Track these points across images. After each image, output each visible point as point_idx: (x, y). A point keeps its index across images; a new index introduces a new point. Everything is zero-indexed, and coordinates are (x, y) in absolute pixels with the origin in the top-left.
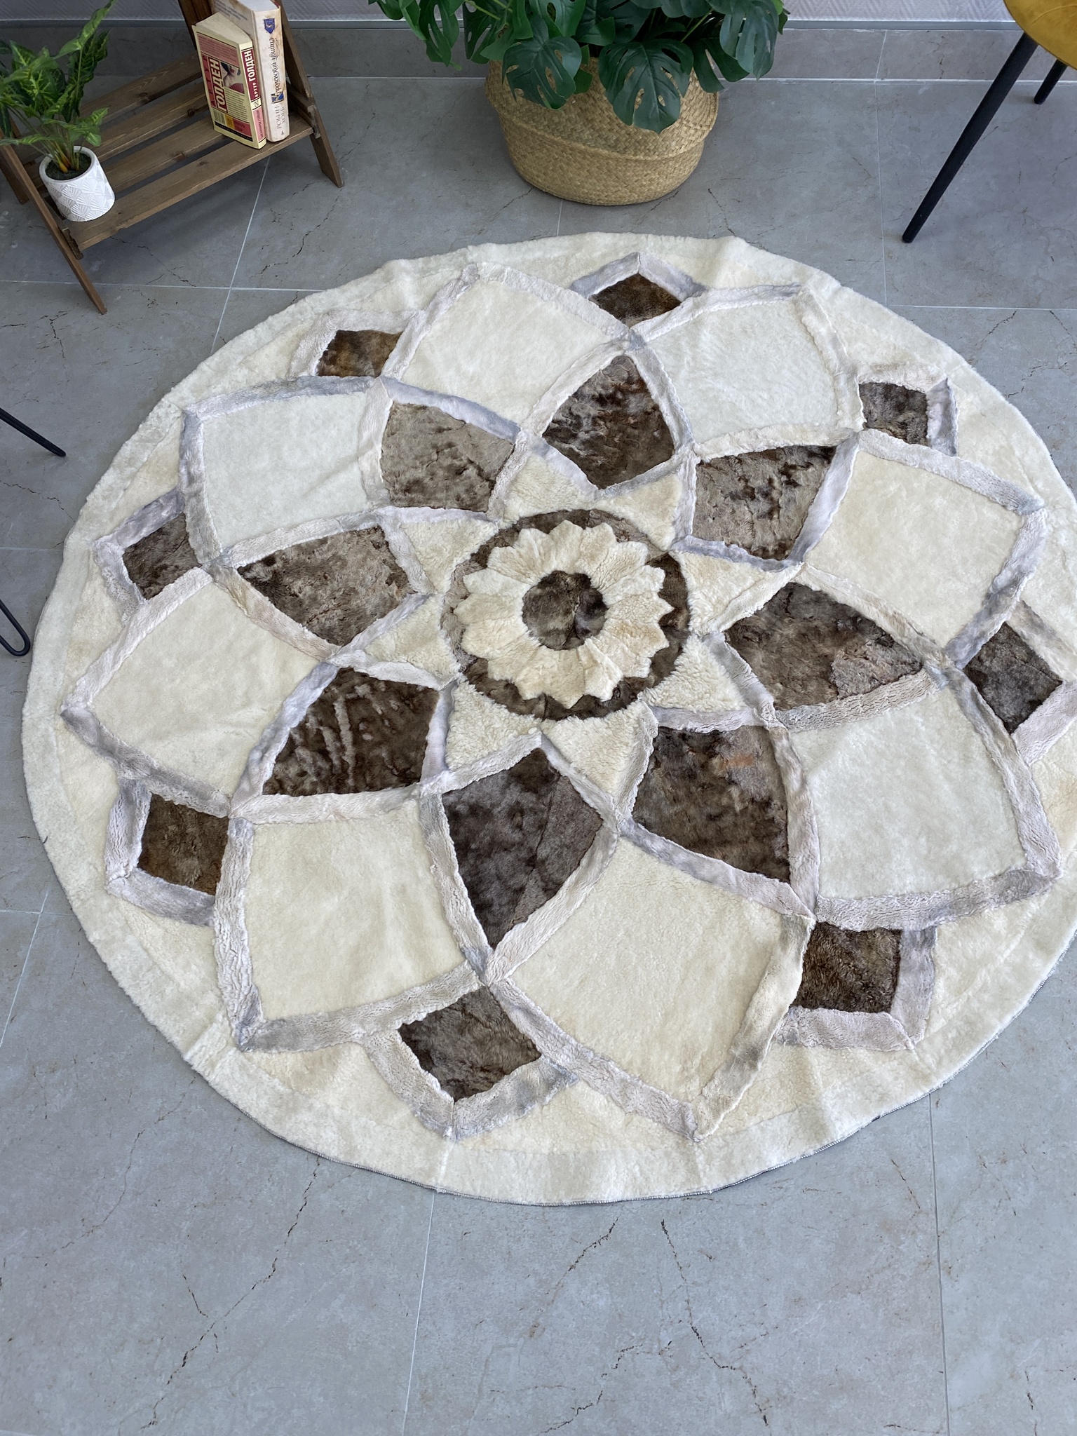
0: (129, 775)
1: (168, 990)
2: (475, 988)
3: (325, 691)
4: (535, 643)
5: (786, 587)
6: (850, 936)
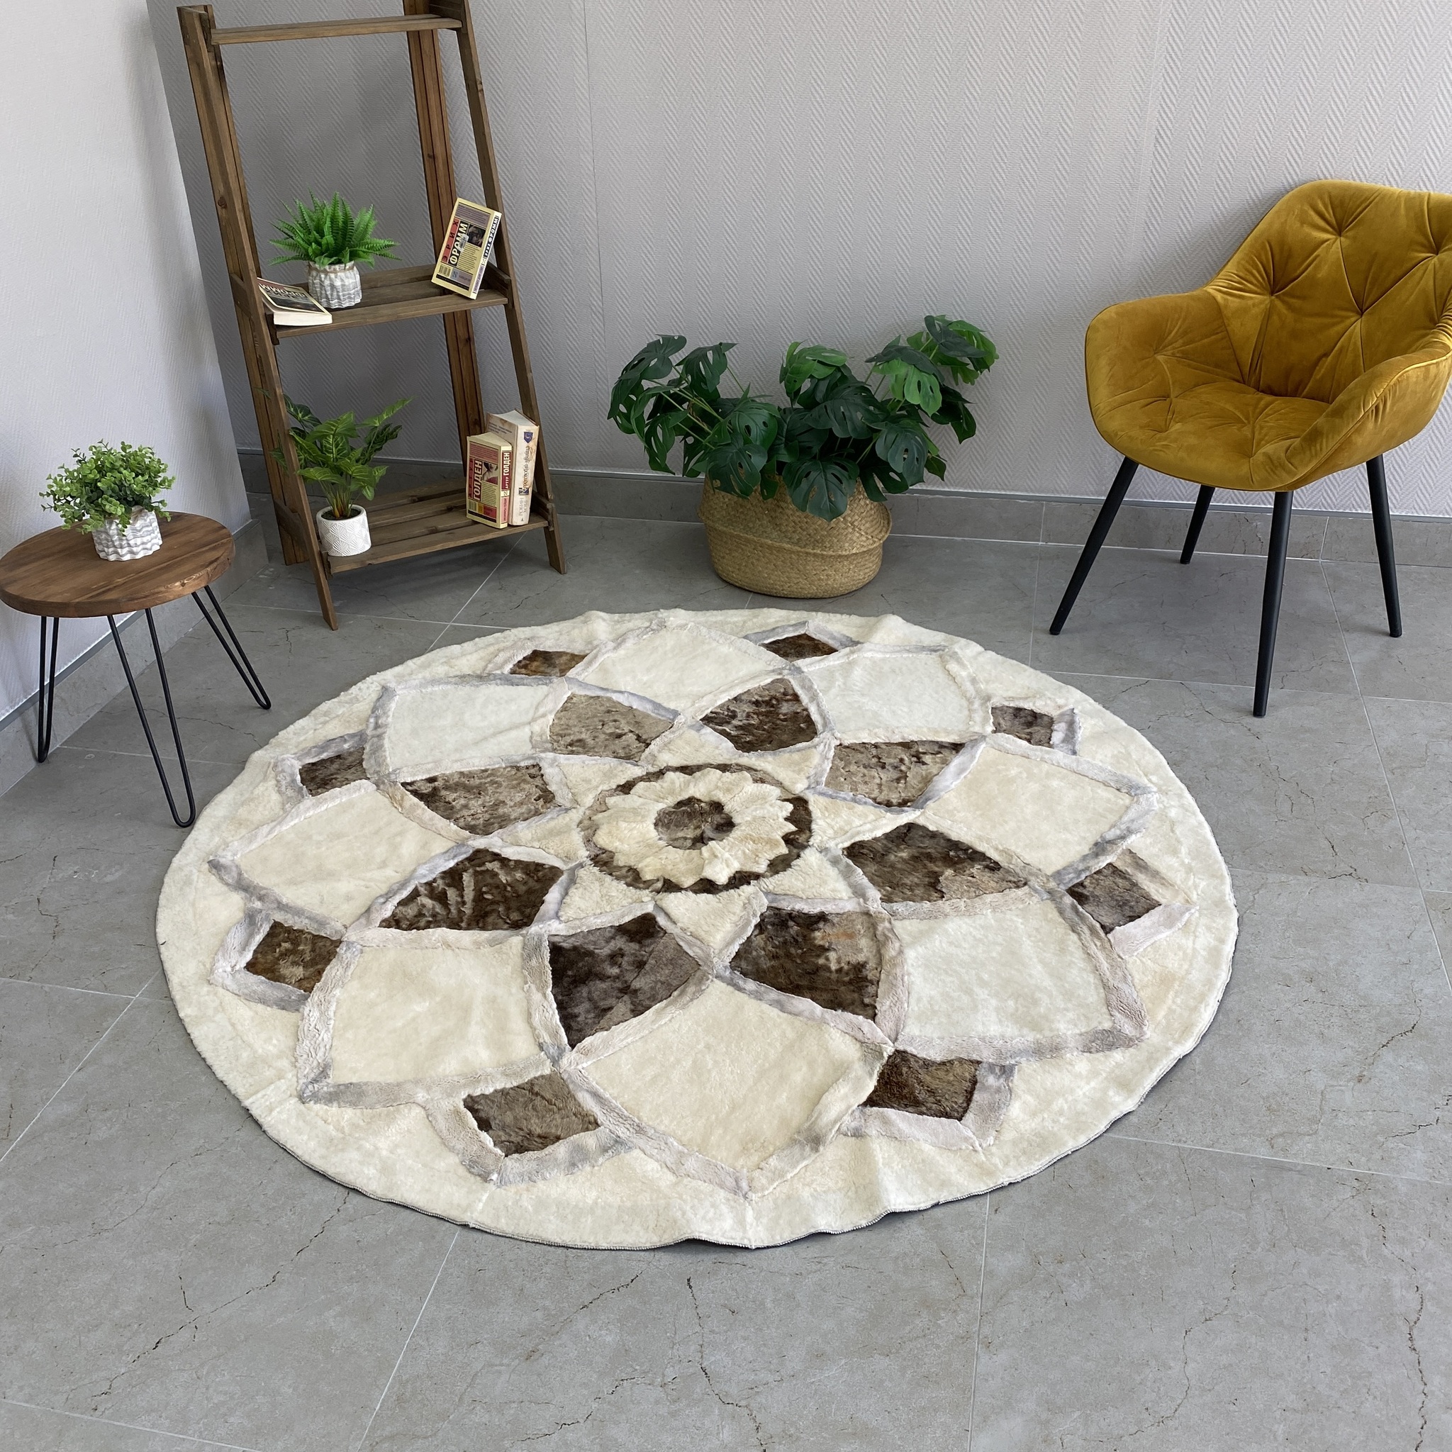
0: (258, 905)
1: (245, 1055)
2: (547, 1072)
3: (457, 864)
4: (662, 843)
5: (905, 826)
6: (927, 1064)
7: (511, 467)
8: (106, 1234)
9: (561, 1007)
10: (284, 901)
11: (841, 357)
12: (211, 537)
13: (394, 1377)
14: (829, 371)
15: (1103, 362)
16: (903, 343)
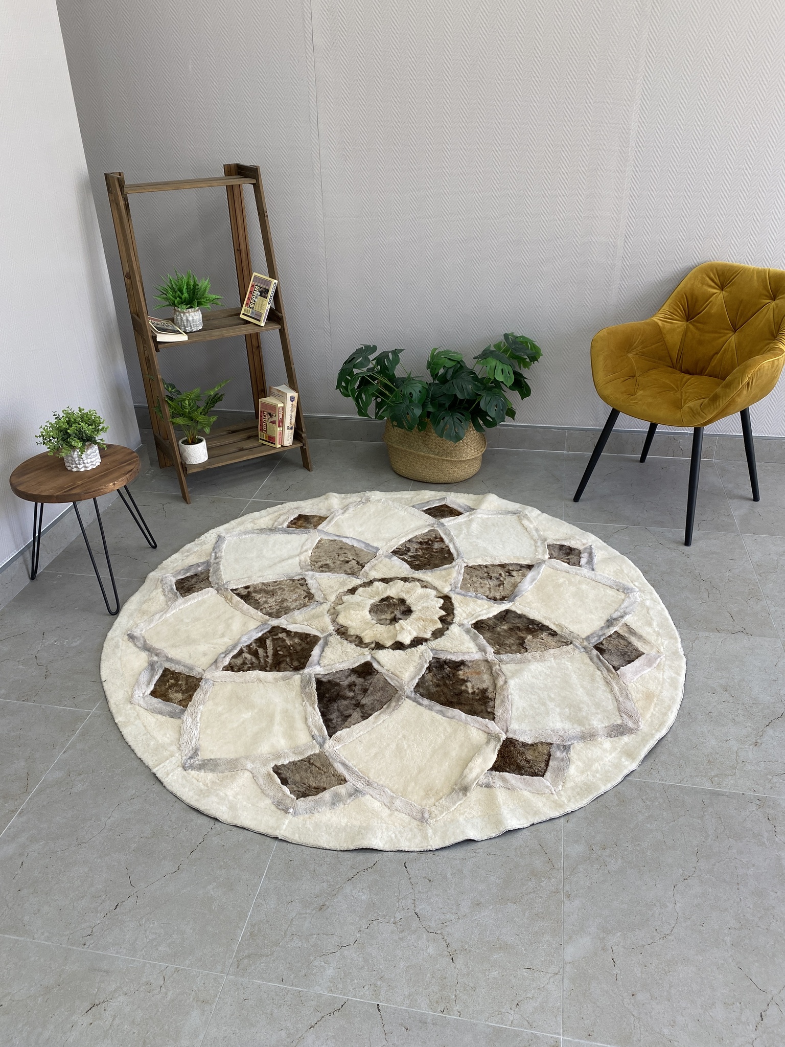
0: (155, 658)
1: (152, 743)
2: (317, 752)
3: (263, 635)
4: (374, 622)
5: (504, 611)
6: (524, 745)
7: (283, 415)
8: (83, 845)
9: (323, 715)
10: (170, 656)
11: (459, 356)
12: (127, 458)
13: (248, 922)
14: (454, 363)
15: (601, 358)
16: (492, 348)
